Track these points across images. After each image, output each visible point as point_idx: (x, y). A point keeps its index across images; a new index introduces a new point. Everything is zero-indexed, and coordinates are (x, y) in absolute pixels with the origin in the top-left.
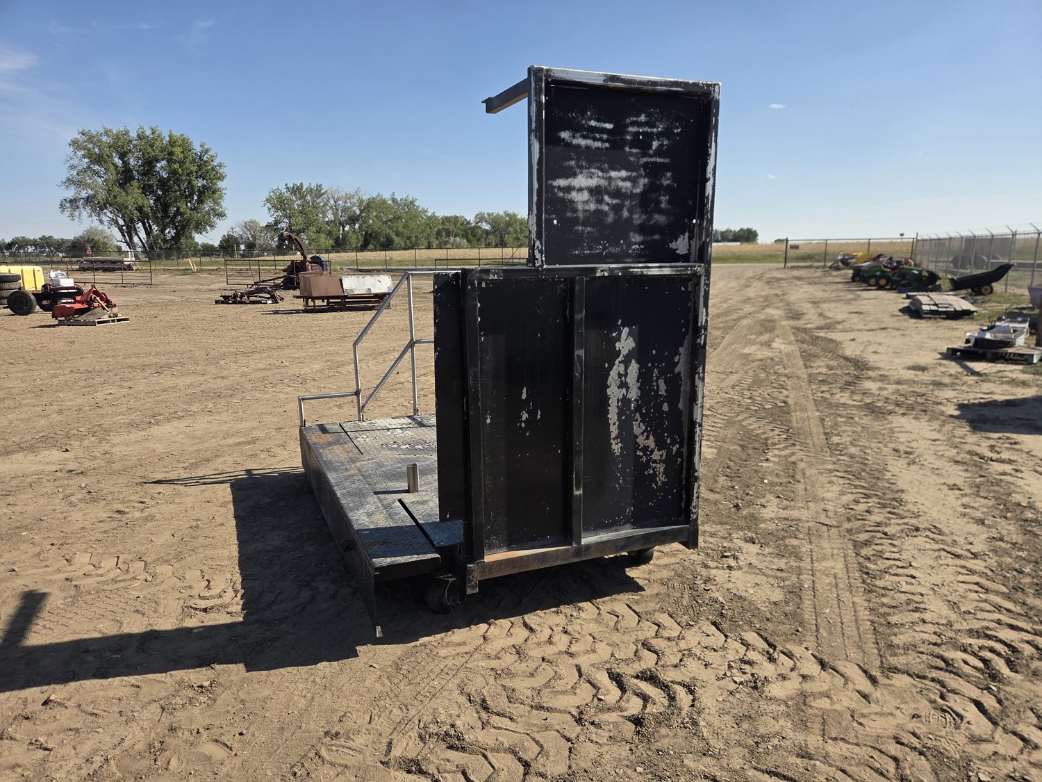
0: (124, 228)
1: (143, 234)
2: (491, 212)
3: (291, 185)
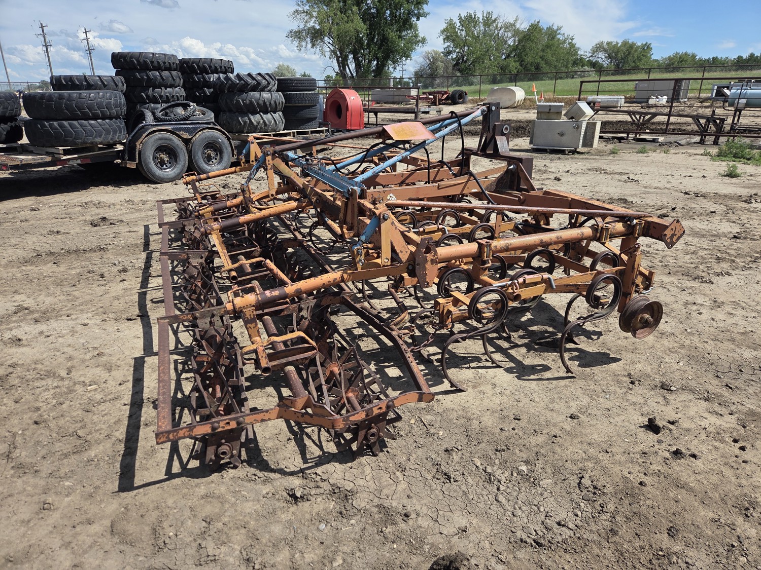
0: (340, 59)
1: (352, 66)
3: (464, 16)
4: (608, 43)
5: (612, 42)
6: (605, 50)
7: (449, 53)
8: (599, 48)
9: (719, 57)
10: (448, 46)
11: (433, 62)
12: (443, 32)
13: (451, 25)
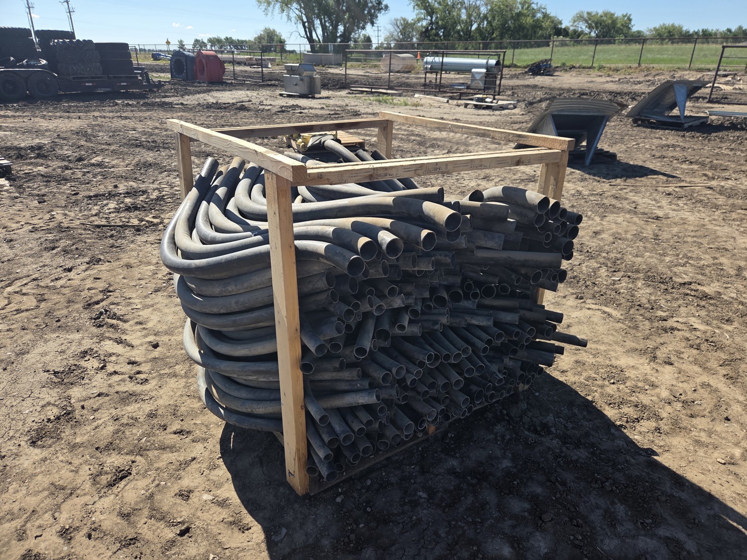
0: (306, 24)
1: (319, 31)
2: (589, 11)
4: (588, 13)
5: (591, 12)
6: (587, 21)
7: (419, 20)
8: (579, 17)
9: (710, 29)
10: (419, 14)
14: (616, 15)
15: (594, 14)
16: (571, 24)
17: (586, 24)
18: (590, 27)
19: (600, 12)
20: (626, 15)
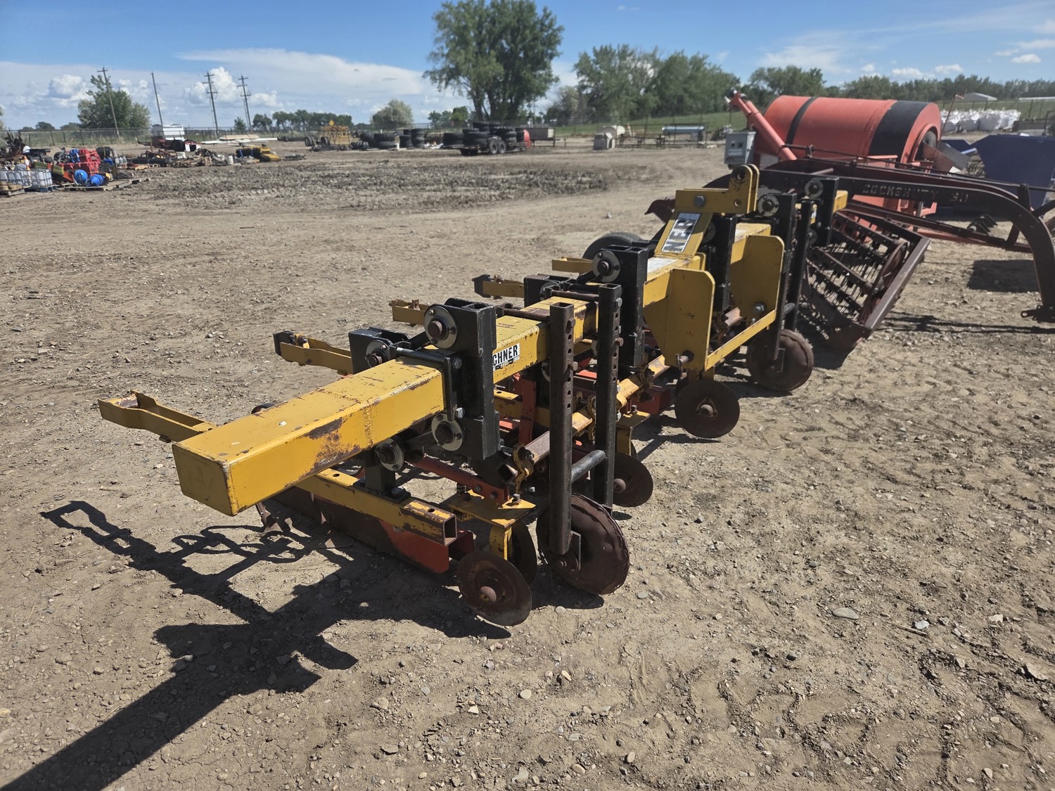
3: (598, 49)
4: (769, 70)
5: (774, 69)
6: (766, 79)
7: (584, 87)
8: (759, 75)
10: (583, 81)
11: (567, 97)
12: (577, 66)
13: (585, 58)
14: (802, 71)
15: (776, 70)
16: (750, 83)
17: (768, 83)
18: (772, 85)
19: (784, 68)
20: (815, 70)
